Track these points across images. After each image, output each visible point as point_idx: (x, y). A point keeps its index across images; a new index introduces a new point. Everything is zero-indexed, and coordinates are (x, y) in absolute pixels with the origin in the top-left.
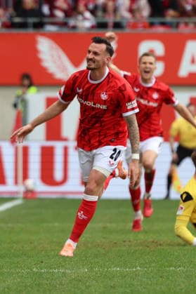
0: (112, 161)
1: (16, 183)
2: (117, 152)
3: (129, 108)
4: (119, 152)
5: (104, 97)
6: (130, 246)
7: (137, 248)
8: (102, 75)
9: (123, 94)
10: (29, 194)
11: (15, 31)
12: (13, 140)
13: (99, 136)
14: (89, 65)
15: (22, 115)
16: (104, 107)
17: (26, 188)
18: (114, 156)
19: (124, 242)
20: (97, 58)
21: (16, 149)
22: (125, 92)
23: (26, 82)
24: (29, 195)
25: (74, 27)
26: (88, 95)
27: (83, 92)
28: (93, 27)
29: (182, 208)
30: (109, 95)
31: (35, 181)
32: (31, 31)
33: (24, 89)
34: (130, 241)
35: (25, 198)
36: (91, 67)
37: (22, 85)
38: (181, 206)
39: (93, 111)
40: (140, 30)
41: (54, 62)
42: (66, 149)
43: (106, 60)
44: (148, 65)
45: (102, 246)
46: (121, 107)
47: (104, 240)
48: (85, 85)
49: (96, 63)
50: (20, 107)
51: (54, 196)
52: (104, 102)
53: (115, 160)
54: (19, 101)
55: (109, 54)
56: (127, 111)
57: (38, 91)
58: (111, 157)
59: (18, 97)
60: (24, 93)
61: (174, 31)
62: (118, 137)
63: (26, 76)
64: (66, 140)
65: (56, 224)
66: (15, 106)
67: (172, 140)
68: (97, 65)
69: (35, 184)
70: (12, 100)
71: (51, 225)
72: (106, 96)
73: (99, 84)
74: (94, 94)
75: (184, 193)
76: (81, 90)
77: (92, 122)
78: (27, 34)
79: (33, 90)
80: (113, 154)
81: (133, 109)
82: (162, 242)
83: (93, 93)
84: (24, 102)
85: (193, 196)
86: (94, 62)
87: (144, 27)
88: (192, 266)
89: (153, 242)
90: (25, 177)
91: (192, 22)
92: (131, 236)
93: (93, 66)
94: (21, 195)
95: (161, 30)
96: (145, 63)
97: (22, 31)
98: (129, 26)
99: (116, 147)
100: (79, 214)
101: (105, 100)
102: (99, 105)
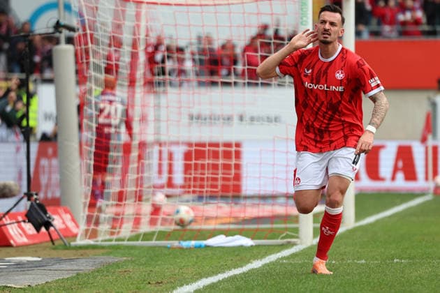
1: (427, 179)
3: (373, 85)
5: (340, 76)
8: (335, 50)
9: (363, 69)
12: (424, 140)
16: (340, 89)
17: (436, 184)
21: (427, 148)
22: (365, 67)
27: (312, 74)
30: (346, 74)
35: (436, 193)
48: (315, 64)
49: (332, 35)
52: (340, 83)
56: (371, 89)
72: (341, 75)
73: (331, 62)
76: (310, 71)
81: (377, 86)
86: (330, 34)
93: (329, 39)
94: (432, 191)
101: (341, 80)
102: (334, 87)
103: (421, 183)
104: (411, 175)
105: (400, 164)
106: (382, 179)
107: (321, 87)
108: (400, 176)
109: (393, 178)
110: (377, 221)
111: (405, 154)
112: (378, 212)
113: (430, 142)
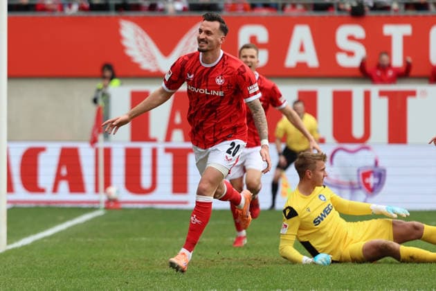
0: (230, 156)
1: (97, 190)
2: (236, 146)
3: (251, 92)
4: (239, 146)
5: (220, 81)
6: (230, 264)
7: (238, 267)
9: (243, 76)
10: (112, 203)
11: (94, 14)
12: (94, 141)
13: (214, 131)
14: (201, 46)
15: (103, 112)
16: (221, 94)
17: (108, 197)
18: (232, 151)
19: (223, 259)
20: (210, 38)
21: (97, 151)
22: (246, 74)
23: (108, 73)
24: (112, 205)
25: (162, 10)
26: (201, 80)
27: (194, 78)
28: (184, 9)
29: (286, 226)
30: (226, 80)
31: (118, 189)
32: (113, 14)
33: (107, 82)
34: (229, 259)
35: (107, 208)
36: (203, 48)
37: (104, 77)
38: (285, 223)
39: (208, 99)
40: (240, 13)
41: (141, 50)
42: (154, 151)
43: (220, 40)
44: (249, 59)
45: (197, 264)
46: (242, 92)
47: (199, 257)
48: (197, 69)
49: (209, 43)
50: (101, 103)
51: (141, 206)
52: (221, 88)
53: (234, 155)
54: (100, 95)
55: (223, 34)
56: (249, 96)
57: (122, 84)
58: (229, 152)
59: (99, 90)
60: (106, 86)
61: (279, 14)
62: (235, 132)
63: (108, 66)
64: (154, 140)
65: (144, 239)
66: (95, 101)
67: (278, 141)
68: (210, 47)
69: (118, 192)
70: (92, 95)
71: (136, 239)
72: (221, 81)
74: (208, 79)
75: (287, 208)
76: (192, 76)
77: (206, 114)
78: (108, 17)
79: (116, 82)
80: (231, 149)
81: (255, 93)
82: (266, 260)
83: (206, 78)
84: (106, 97)
85: (298, 212)
86: (207, 43)
87: (245, 9)
88: (301, 287)
89: (256, 260)
90: (108, 183)
91: (300, 4)
92: (231, 253)
93: (205, 47)
94: (103, 205)
95: (264, 13)
96: (245, 57)
97: (103, 14)
98: (227, 7)
99: (234, 141)
100: (192, 218)
101: (221, 86)
102: (214, 92)
103: (89, 195)
104: (77, 185)
105: (64, 172)
106: (42, 191)
107: (202, 91)
108: (64, 186)
109: (55, 190)
110: (35, 243)
111: (69, 159)
112: (36, 232)
113: (102, 144)
